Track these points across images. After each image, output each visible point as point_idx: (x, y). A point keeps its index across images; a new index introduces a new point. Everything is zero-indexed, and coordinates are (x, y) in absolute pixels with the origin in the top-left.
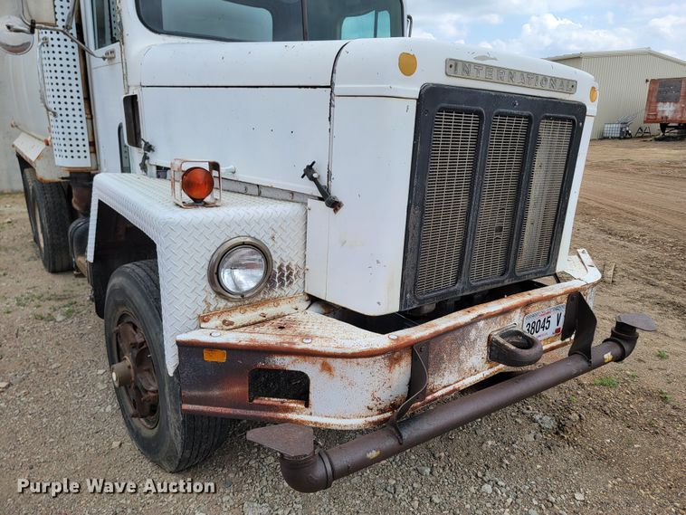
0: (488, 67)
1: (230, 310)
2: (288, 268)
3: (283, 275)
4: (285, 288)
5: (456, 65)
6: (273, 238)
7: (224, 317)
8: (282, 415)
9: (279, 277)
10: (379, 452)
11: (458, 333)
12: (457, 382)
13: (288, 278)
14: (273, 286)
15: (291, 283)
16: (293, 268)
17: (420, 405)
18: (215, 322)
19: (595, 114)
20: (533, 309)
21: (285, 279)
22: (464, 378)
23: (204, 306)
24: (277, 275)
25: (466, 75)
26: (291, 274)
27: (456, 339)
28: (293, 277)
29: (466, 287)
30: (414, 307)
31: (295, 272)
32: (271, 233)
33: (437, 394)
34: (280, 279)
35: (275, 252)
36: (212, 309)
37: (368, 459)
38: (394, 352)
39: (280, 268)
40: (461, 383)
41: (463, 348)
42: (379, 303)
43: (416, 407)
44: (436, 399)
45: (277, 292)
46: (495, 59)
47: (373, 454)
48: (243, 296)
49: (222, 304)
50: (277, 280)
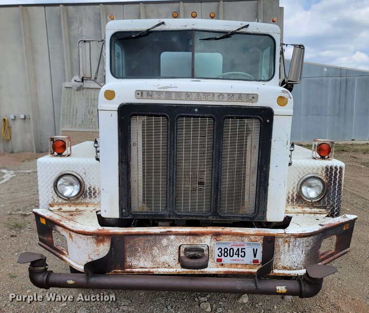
0: (167, 92)
1: (63, 204)
2: (94, 189)
3: (91, 192)
4: (92, 199)
5: (142, 93)
6: (85, 173)
7: (60, 206)
8: (61, 256)
9: (89, 193)
10: (74, 282)
11: (149, 238)
12: (153, 268)
13: (94, 194)
14: (86, 197)
15: (95, 197)
16: (97, 190)
17: (121, 272)
18: (56, 208)
19: (292, 114)
20: (225, 239)
21: (92, 194)
22: (158, 268)
23: (52, 200)
24: (88, 192)
25: (150, 97)
26: (95, 192)
27: (149, 241)
28: (97, 194)
29: (172, 214)
30: (129, 218)
31: (97, 192)
32: (84, 171)
33: (134, 270)
34: (90, 194)
35: (86, 180)
36: (55, 201)
37: (67, 283)
38: (99, 236)
39: (89, 189)
40: (156, 269)
41: (155, 248)
42: (105, 211)
43: (117, 272)
44: (133, 272)
45: (88, 200)
46: (176, 87)
47: (71, 282)
48: (69, 199)
49: (60, 200)
50: (88, 194)
